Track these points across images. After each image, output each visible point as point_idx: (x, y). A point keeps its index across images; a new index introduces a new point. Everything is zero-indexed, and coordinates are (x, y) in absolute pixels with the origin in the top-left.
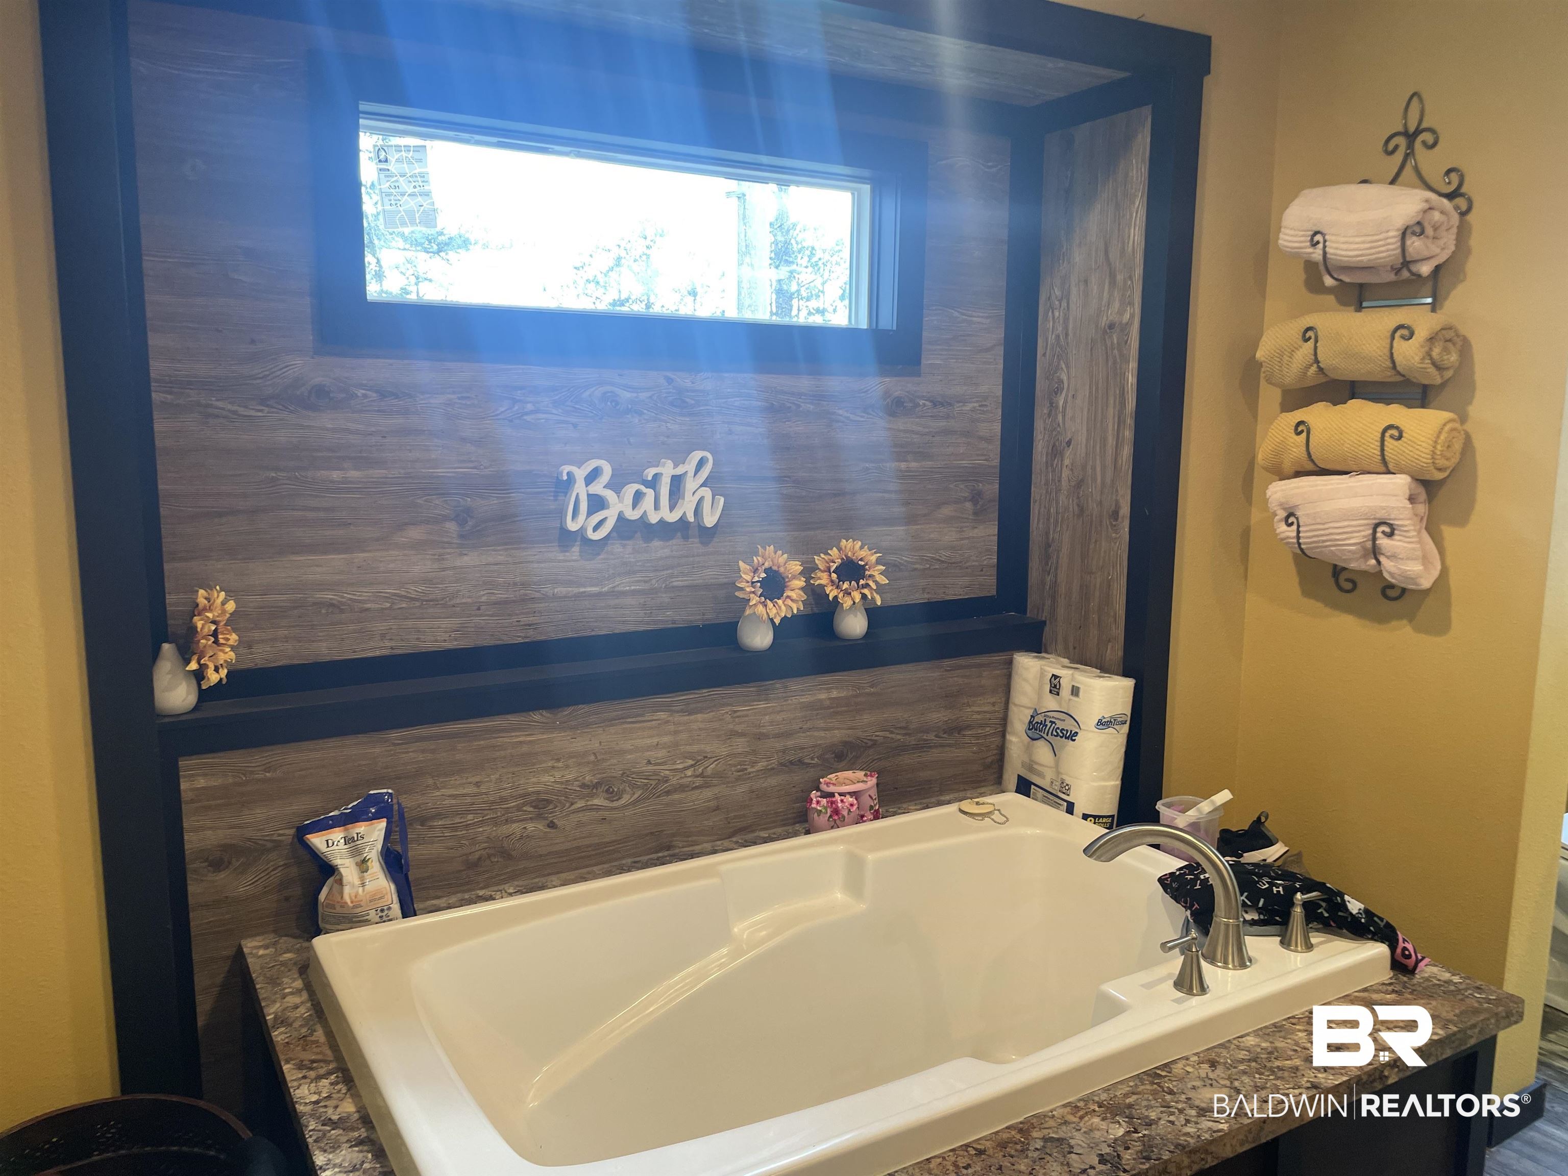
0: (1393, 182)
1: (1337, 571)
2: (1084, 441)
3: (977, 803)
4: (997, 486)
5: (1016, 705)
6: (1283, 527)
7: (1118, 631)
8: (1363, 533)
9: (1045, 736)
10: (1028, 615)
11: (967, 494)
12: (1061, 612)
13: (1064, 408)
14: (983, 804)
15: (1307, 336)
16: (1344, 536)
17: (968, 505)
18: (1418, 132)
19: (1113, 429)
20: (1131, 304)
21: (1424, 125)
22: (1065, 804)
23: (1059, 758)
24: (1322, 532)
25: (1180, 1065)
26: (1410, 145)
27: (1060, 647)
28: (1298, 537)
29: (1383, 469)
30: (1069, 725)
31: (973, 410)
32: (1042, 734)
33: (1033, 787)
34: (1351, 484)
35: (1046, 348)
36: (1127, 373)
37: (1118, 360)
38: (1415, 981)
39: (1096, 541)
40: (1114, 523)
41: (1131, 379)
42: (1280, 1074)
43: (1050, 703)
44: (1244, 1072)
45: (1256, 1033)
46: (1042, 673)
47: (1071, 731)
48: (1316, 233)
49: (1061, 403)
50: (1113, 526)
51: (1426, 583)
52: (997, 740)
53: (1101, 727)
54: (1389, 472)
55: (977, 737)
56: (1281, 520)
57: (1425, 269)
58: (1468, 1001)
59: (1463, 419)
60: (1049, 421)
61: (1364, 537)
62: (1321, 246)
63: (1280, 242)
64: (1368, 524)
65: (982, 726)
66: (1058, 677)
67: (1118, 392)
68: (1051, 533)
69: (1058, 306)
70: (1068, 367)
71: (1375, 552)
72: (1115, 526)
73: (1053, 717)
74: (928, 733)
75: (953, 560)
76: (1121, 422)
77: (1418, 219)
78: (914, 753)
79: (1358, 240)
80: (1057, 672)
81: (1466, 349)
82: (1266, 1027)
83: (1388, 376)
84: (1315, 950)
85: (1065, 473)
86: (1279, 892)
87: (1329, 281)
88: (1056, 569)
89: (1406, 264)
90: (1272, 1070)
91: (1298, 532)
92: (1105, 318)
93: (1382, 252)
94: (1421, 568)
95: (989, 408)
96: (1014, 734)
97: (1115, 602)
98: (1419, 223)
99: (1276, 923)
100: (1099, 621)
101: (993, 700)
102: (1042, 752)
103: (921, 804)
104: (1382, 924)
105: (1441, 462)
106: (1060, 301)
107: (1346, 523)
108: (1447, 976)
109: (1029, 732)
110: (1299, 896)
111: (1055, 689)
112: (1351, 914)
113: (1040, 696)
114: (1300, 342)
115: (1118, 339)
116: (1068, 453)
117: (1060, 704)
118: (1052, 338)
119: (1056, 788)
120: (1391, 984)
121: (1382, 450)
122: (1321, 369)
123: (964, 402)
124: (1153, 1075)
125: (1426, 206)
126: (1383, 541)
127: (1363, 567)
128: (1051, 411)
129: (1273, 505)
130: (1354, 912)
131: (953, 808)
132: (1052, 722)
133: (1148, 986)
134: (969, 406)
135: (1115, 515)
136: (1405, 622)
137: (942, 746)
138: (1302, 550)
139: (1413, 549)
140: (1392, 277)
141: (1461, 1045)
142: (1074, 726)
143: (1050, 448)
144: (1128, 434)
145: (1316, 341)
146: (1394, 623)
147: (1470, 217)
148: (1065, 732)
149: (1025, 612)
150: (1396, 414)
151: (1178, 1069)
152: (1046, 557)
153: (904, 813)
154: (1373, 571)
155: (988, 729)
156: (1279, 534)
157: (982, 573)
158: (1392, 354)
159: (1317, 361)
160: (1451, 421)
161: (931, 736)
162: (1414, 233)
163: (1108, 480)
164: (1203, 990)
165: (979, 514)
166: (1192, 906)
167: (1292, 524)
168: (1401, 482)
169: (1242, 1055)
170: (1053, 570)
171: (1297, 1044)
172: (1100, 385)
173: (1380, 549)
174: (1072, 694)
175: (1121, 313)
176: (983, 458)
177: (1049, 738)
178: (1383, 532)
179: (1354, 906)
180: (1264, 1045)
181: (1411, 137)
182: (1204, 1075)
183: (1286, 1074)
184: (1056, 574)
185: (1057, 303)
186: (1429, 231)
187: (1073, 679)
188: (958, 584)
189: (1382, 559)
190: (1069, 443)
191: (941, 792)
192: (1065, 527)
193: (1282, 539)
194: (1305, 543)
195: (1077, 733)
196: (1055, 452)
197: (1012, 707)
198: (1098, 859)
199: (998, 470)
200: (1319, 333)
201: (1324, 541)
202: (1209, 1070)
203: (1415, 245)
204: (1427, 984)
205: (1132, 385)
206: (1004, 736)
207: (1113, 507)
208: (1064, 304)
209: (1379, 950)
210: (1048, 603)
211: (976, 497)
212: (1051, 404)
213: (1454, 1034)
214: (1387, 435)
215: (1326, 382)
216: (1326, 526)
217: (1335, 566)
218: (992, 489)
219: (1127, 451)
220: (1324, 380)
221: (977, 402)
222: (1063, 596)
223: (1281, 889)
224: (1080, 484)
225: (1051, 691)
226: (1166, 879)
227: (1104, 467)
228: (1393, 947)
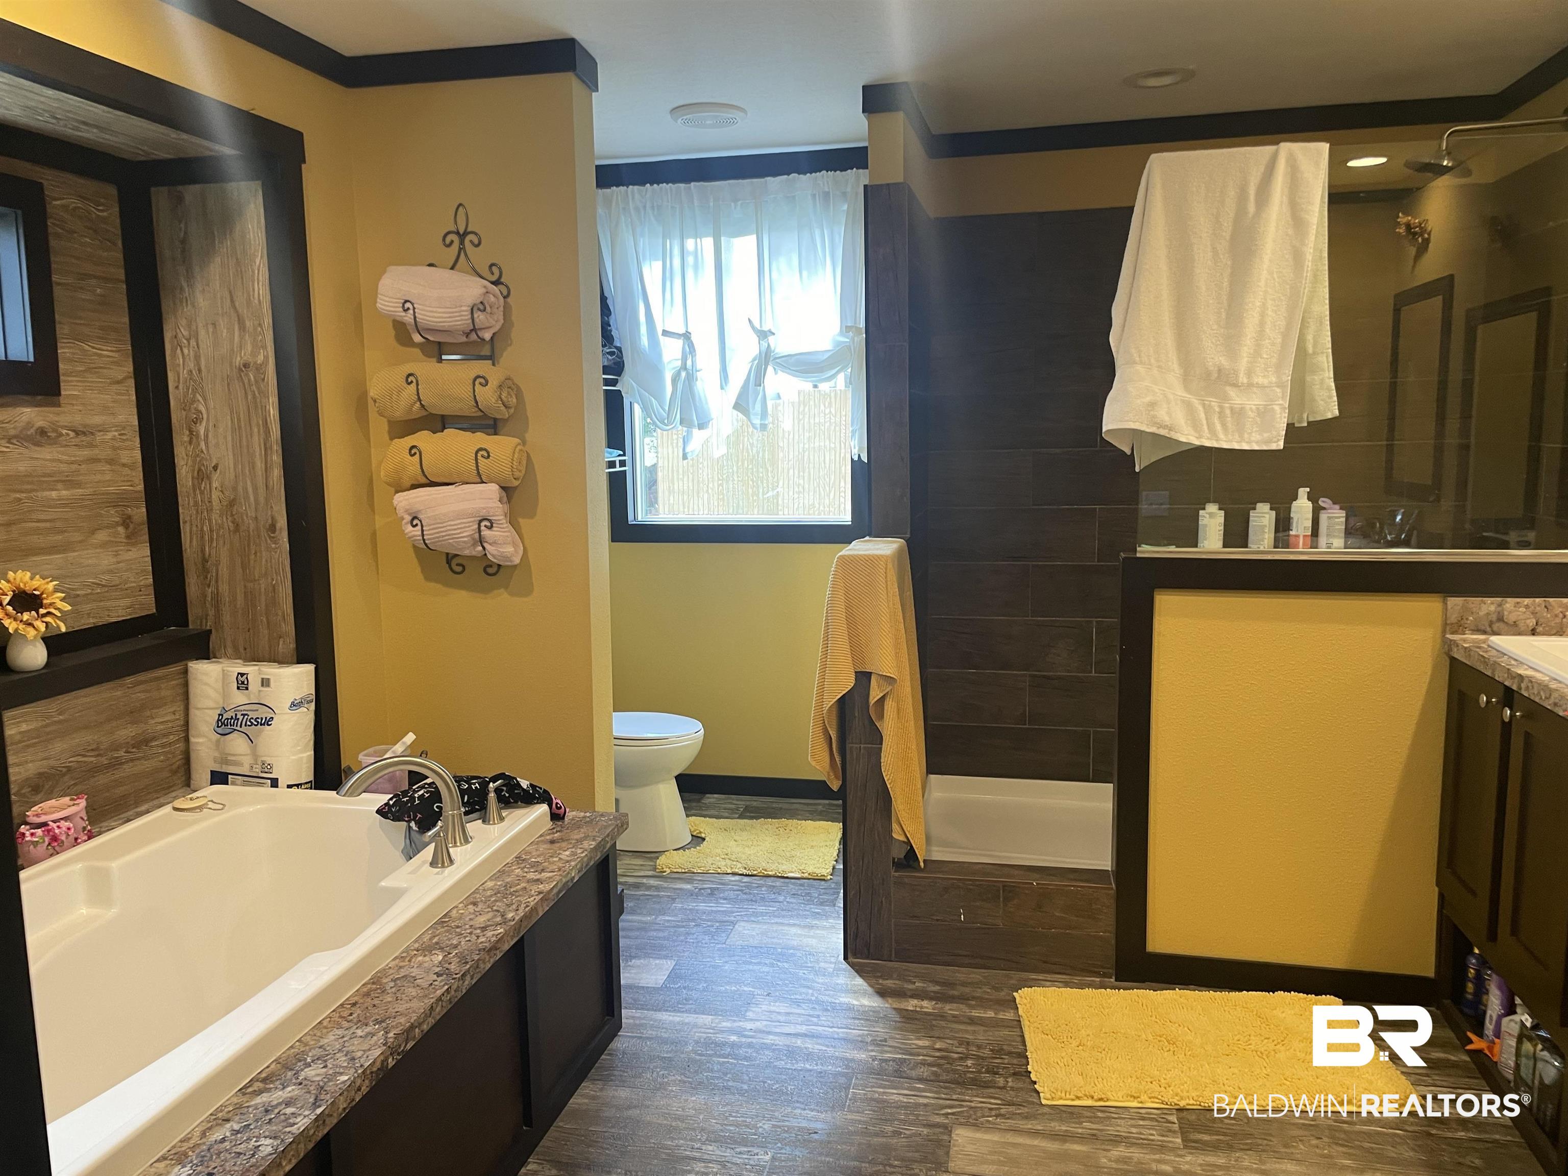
0: (452, 268)
1: (450, 558)
2: (232, 466)
3: (191, 799)
4: (144, 510)
5: (198, 709)
6: (410, 528)
7: (289, 627)
8: (472, 528)
9: (238, 728)
10: (191, 627)
11: (117, 519)
12: (227, 618)
13: (206, 436)
14: (198, 798)
15: (409, 380)
16: (459, 531)
17: (121, 529)
18: (466, 233)
19: (261, 454)
20: (264, 347)
21: (469, 229)
22: (269, 781)
23: (256, 745)
24: (442, 530)
25: (454, 911)
26: (462, 242)
27: (230, 651)
28: (423, 535)
29: (479, 480)
30: (264, 713)
31: (114, 439)
32: (235, 727)
33: (230, 776)
34: (457, 492)
35: (179, 382)
36: (268, 407)
37: (257, 395)
38: (566, 823)
39: (255, 553)
40: (272, 535)
41: (273, 412)
42: (517, 894)
43: (239, 698)
44: (496, 901)
45: (490, 879)
46: (225, 674)
47: (266, 718)
48: (406, 301)
49: (202, 432)
50: (270, 537)
51: (517, 560)
52: (181, 746)
53: (295, 708)
54: (483, 482)
55: (163, 746)
56: (407, 523)
57: (487, 336)
58: (600, 823)
59: (524, 443)
60: (190, 448)
61: (473, 530)
62: (411, 311)
63: (378, 305)
64: (474, 521)
65: (165, 735)
66: (245, 674)
67: (261, 422)
68: (207, 549)
69: (187, 344)
70: (205, 399)
71: (481, 541)
72: (273, 537)
73: (244, 710)
74: (118, 750)
75: (113, 583)
76: (267, 449)
77: (481, 300)
78: (108, 772)
79: (440, 310)
80: (243, 670)
81: (519, 394)
82: (494, 874)
83: (472, 412)
84: (506, 820)
85: (215, 495)
86: (476, 787)
87: (417, 338)
88: (217, 582)
89: (474, 330)
90: (511, 894)
91: (422, 531)
92: (239, 358)
93: (459, 321)
94: (513, 549)
95: (128, 437)
96: (199, 736)
97: (281, 602)
98: (481, 303)
99: (477, 810)
100: (268, 623)
101: (172, 710)
102: (237, 744)
103: (120, 819)
104: (541, 791)
105: (517, 474)
106: (188, 340)
107: (459, 521)
108: (582, 814)
109: (217, 729)
110: (491, 785)
111: (242, 684)
112: (523, 789)
113: (225, 695)
114: (406, 385)
115: (255, 377)
116: (215, 476)
117: (248, 697)
118: (184, 374)
119: (257, 770)
120: (554, 828)
121: (477, 466)
122: (423, 406)
123: (105, 431)
124: (441, 922)
125: (484, 290)
126: (486, 533)
127: (474, 553)
128: (191, 438)
129: (401, 512)
130: (525, 787)
131: (167, 809)
132: (244, 715)
133: (413, 872)
134: (109, 435)
135: (273, 528)
136: (502, 590)
137: (132, 760)
138: (426, 544)
139: (507, 536)
140: (464, 339)
141: (604, 848)
142: (269, 712)
143: (196, 472)
144: (277, 458)
145: (417, 385)
146: (496, 592)
147: (509, 300)
148: (260, 721)
149: (187, 625)
150: (480, 439)
151: (454, 914)
152: (204, 571)
153: (109, 830)
154: (479, 555)
155: (171, 737)
156: (407, 534)
157: (141, 593)
158: (475, 396)
159: (419, 399)
160: (519, 444)
161: (121, 753)
162: (479, 309)
163: (262, 500)
164: (451, 862)
165: (131, 537)
166: (415, 816)
167: (417, 525)
168: (492, 489)
169: (489, 893)
170: (213, 582)
171: (518, 876)
172: (242, 416)
173: (484, 538)
174: (262, 685)
175: (254, 354)
176: (129, 483)
177: (244, 729)
178: (485, 526)
179: (525, 784)
180: (499, 883)
181: (462, 236)
182: (473, 911)
183: (521, 893)
184: (218, 586)
185: (185, 341)
186: (488, 309)
187: (260, 672)
188: (119, 606)
189: (485, 545)
190: (215, 468)
191: (137, 804)
192: (221, 542)
193: (410, 538)
194: (429, 539)
195: (272, 718)
196: (201, 476)
197: (193, 712)
198: (351, 795)
199: (143, 495)
200: (419, 379)
201: (443, 536)
202: (474, 908)
203: (480, 317)
204: (573, 822)
205: (274, 417)
206: (187, 740)
207: (270, 521)
208: (193, 343)
209: (544, 808)
210: (212, 612)
211: (126, 521)
212: (191, 432)
213: (600, 842)
214: (479, 455)
215: (426, 416)
216: (444, 525)
217: (447, 554)
218: (140, 512)
219: (277, 473)
220: (425, 413)
221: (116, 431)
222: (227, 604)
223: (477, 785)
224: (232, 503)
225: (238, 688)
226: (384, 808)
227: (255, 489)
228: (550, 806)
